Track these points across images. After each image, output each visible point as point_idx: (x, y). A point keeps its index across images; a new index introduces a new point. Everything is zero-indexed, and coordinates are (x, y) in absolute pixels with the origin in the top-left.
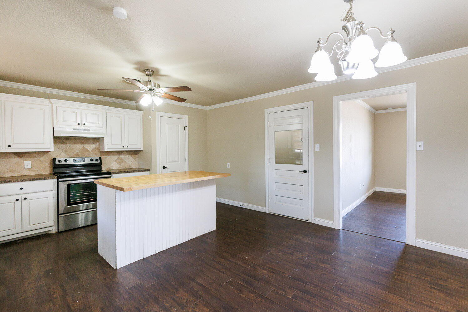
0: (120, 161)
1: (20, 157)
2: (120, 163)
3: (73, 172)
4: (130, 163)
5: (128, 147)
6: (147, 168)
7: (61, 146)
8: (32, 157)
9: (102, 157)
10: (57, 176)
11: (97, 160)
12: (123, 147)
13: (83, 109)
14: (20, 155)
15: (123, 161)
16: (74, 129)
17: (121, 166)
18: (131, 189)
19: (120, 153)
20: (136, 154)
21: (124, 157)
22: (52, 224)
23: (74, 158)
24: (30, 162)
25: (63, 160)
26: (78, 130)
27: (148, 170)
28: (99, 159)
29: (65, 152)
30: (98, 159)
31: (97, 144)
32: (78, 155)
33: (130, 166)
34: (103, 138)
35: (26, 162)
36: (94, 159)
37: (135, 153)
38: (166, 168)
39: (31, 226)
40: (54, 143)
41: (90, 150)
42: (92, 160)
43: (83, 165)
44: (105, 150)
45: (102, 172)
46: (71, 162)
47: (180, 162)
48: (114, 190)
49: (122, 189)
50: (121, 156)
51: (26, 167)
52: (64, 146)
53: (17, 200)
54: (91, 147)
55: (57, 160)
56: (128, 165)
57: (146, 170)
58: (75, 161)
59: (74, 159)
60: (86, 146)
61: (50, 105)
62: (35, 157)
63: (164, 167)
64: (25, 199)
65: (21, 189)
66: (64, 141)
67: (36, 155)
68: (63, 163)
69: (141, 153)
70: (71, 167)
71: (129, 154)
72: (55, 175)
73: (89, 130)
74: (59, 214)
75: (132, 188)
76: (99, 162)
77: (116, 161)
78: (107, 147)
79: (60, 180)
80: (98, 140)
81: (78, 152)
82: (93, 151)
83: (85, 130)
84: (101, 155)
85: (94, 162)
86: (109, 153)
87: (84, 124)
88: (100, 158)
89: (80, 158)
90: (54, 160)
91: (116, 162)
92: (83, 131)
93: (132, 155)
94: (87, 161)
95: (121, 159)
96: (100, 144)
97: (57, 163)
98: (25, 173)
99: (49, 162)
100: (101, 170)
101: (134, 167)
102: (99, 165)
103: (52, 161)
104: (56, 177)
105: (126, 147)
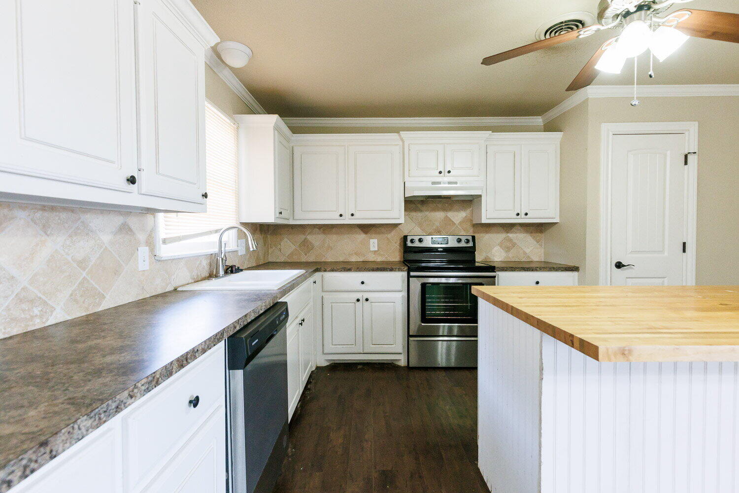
0: (508, 244)
1: (366, 233)
2: (508, 249)
3: (429, 262)
4: (528, 251)
5: (526, 214)
6: (571, 264)
7: (414, 214)
8: (379, 233)
9: (477, 236)
10: (407, 266)
11: (468, 241)
12: (518, 214)
13: (447, 144)
14: (366, 228)
15: (514, 245)
16: (434, 183)
17: (510, 255)
18: (624, 353)
19: (508, 227)
20: (541, 232)
21: (518, 237)
22: (400, 351)
23: (432, 236)
24: (376, 241)
25: (416, 238)
26: (439, 183)
27: (575, 269)
28: (471, 240)
29: (420, 225)
30: (470, 238)
31: (468, 211)
32: (439, 232)
33: (529, 257)
34: (480, 196)
35: (372, 241)
36: (463, 239)
37: (539, 228)
38: (624, 266)
39: (374, 346)
40: (405, 210)
41: (457, 222)
42: (459, 241)
43: (446, 250)
44: (484, 221)
45: (477, 264)
46: (428, 243)
47: (666, 254)
48: (537, 332)
49: (589, 349)
50: (511, 235)
51: (372, 249)
52: (419, 214)
53: (358, 300)
54: (458, 216)
55: (409, 238)
56: (525, 253)
57: (570, 268)
58: (433, 242)
59: (432, 238)
60: (450, 214)
61: (401, 143)
62: (383, 233)
63: (619, 265)
64: (367, 300)
65: (363, 283)
66: (419, 206)
67: (383, 230)
68: (417, 244)
69: (554, 228)
70: (427, 252)
71: (527, 232)
72: (406, 264)
73: (456, 183)
74: (409, 336)
75: (630, 351)
76: (471, 244)
77: (501, 245)
78: (488, 215)
79: (412, 274)
80: (470, 202)
81: (438, 225)
82: (460, 223)
83: (449, 183)
84: (474, 232)
85: (463, 244)
86: (489, 227)
87: (449, 172)
88: (473, 238)
89: (441, 236)
90: (405, 238)
91: (501, 247)
92: (447, 185)
93: (531, 233)
94: (452, 243)
95: (510, 240)
96: (473, 209)
97: (409, 244)
98: (371, 258)
99: (398, 242)
100: (474, 261)
101: (535, 258)
102: (471, 251)
103: (403, 239)
104: (406, 268)
105: (523, 216)
